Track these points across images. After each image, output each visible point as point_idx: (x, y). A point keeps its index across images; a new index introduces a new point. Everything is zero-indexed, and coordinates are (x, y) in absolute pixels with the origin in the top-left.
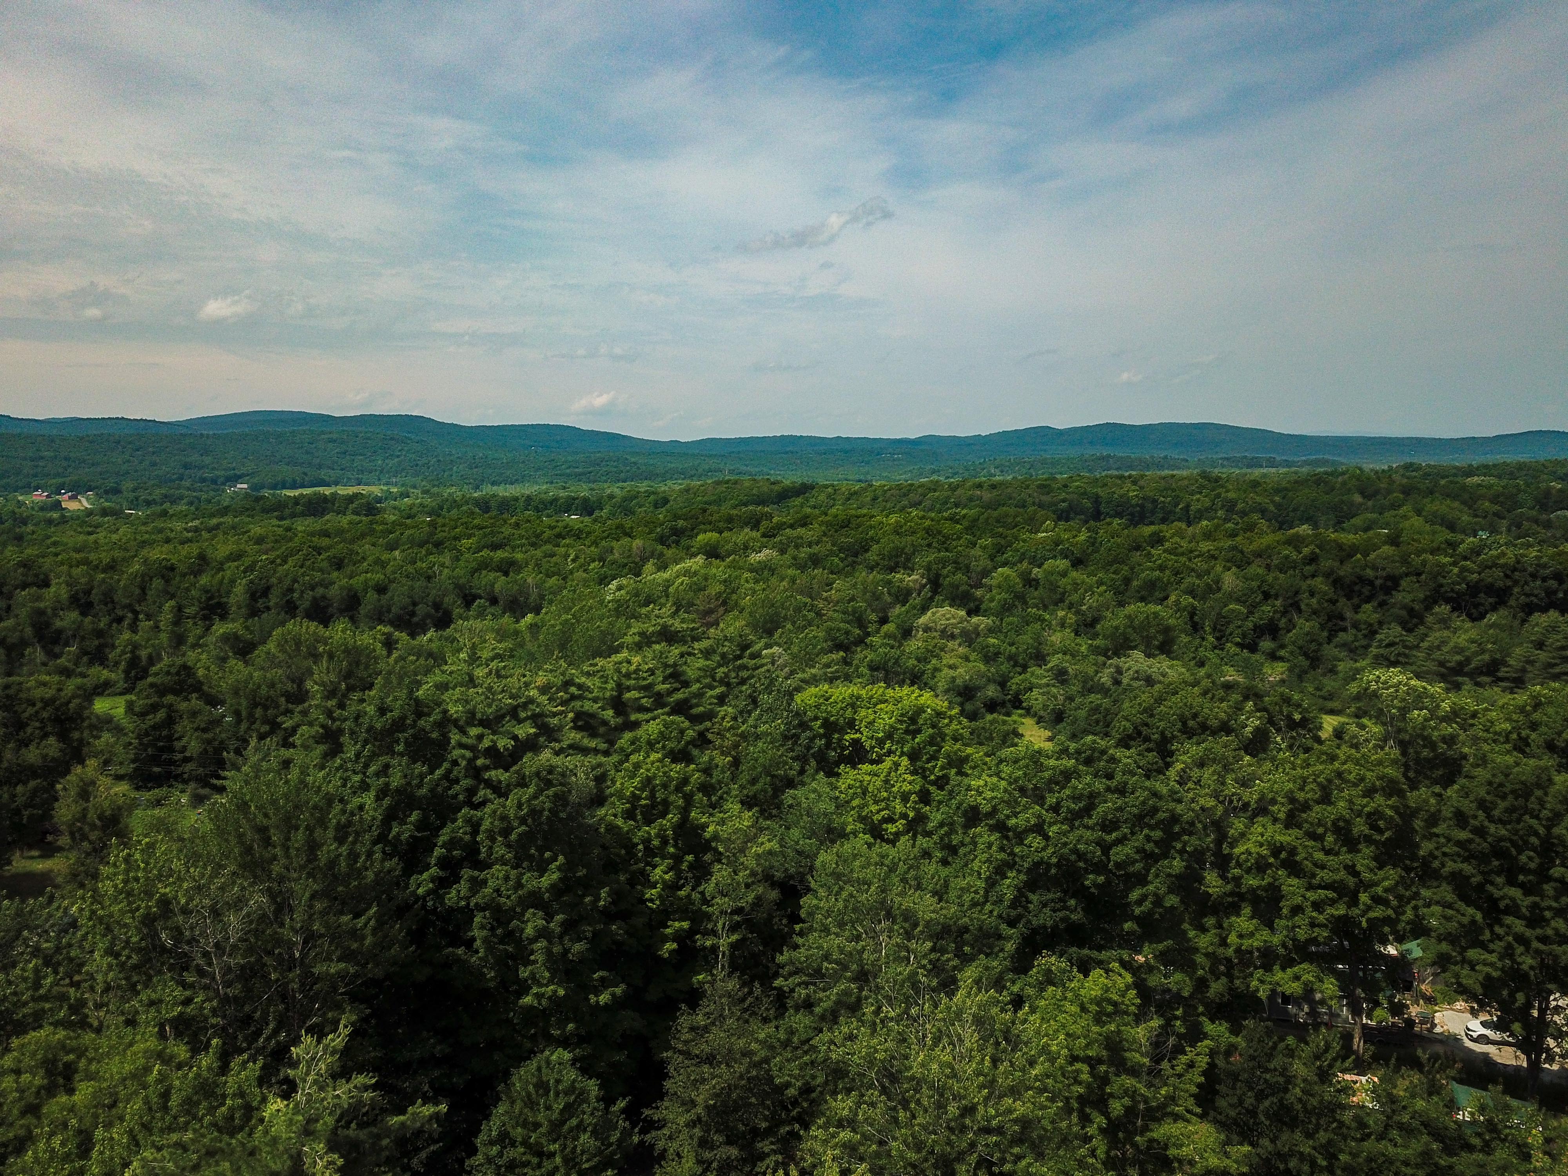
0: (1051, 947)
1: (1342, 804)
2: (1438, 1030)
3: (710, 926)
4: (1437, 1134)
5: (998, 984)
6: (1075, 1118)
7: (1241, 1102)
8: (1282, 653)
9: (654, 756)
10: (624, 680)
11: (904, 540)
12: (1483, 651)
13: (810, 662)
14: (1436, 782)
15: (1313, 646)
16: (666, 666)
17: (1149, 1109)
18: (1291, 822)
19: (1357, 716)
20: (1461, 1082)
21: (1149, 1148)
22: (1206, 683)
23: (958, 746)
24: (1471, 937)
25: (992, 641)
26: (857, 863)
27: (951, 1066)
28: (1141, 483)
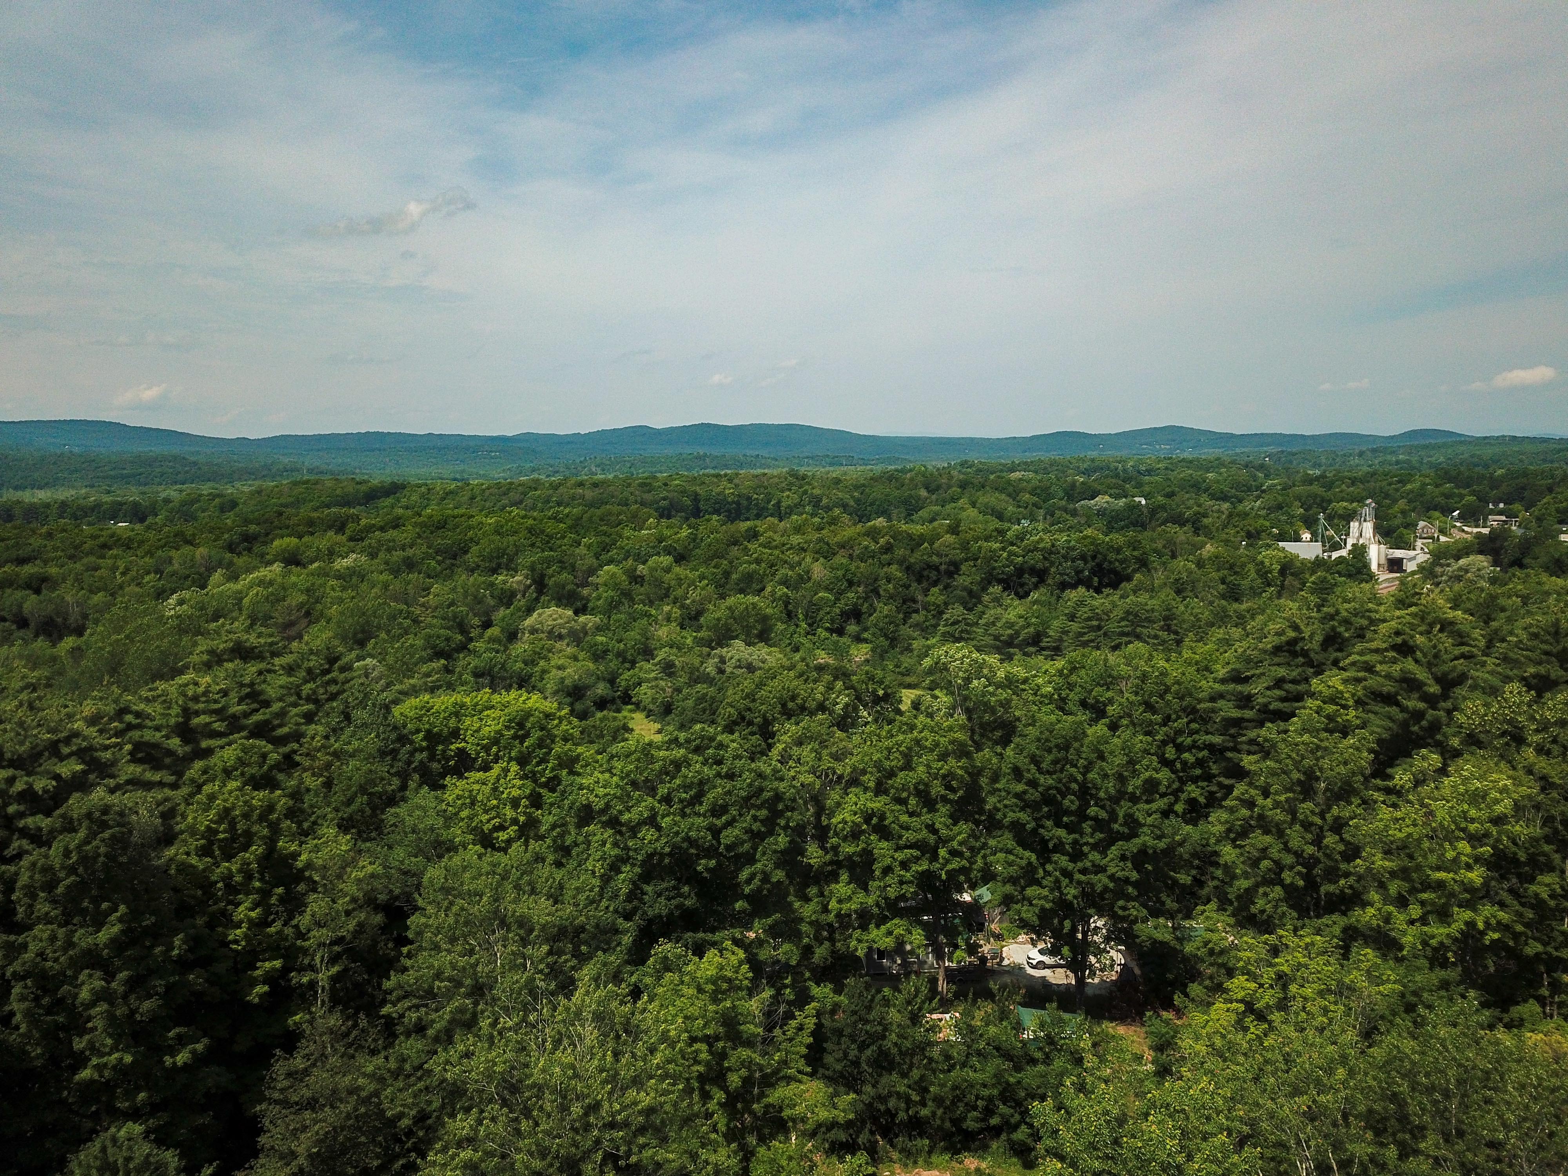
0: (667, 935)
1: (921, 768)
2: (1006, 962)
3: (306, 962)
4: (1007, 1056)
5: (617, 978)
6: (696, 1096)
7: (846, 1055)
8: (865, 635)
9: (233, 785)
10: (191, 704)
11: (505, 540)
12: (1029, 625)
13: (409, 672)
14: (996, 743)
15: (892, 628)
16: (242, 685)
17: (765, 1077)
18: (880, 790)
19: (931, 689)
20: (1025, 1005)
21: (765, 1113)
22: (801, 666)
23: (568, 746)
24: (1029, 876)
25: (600, 639)
26: (467, 875)
27: (573, 1067)
28: (736, 481)
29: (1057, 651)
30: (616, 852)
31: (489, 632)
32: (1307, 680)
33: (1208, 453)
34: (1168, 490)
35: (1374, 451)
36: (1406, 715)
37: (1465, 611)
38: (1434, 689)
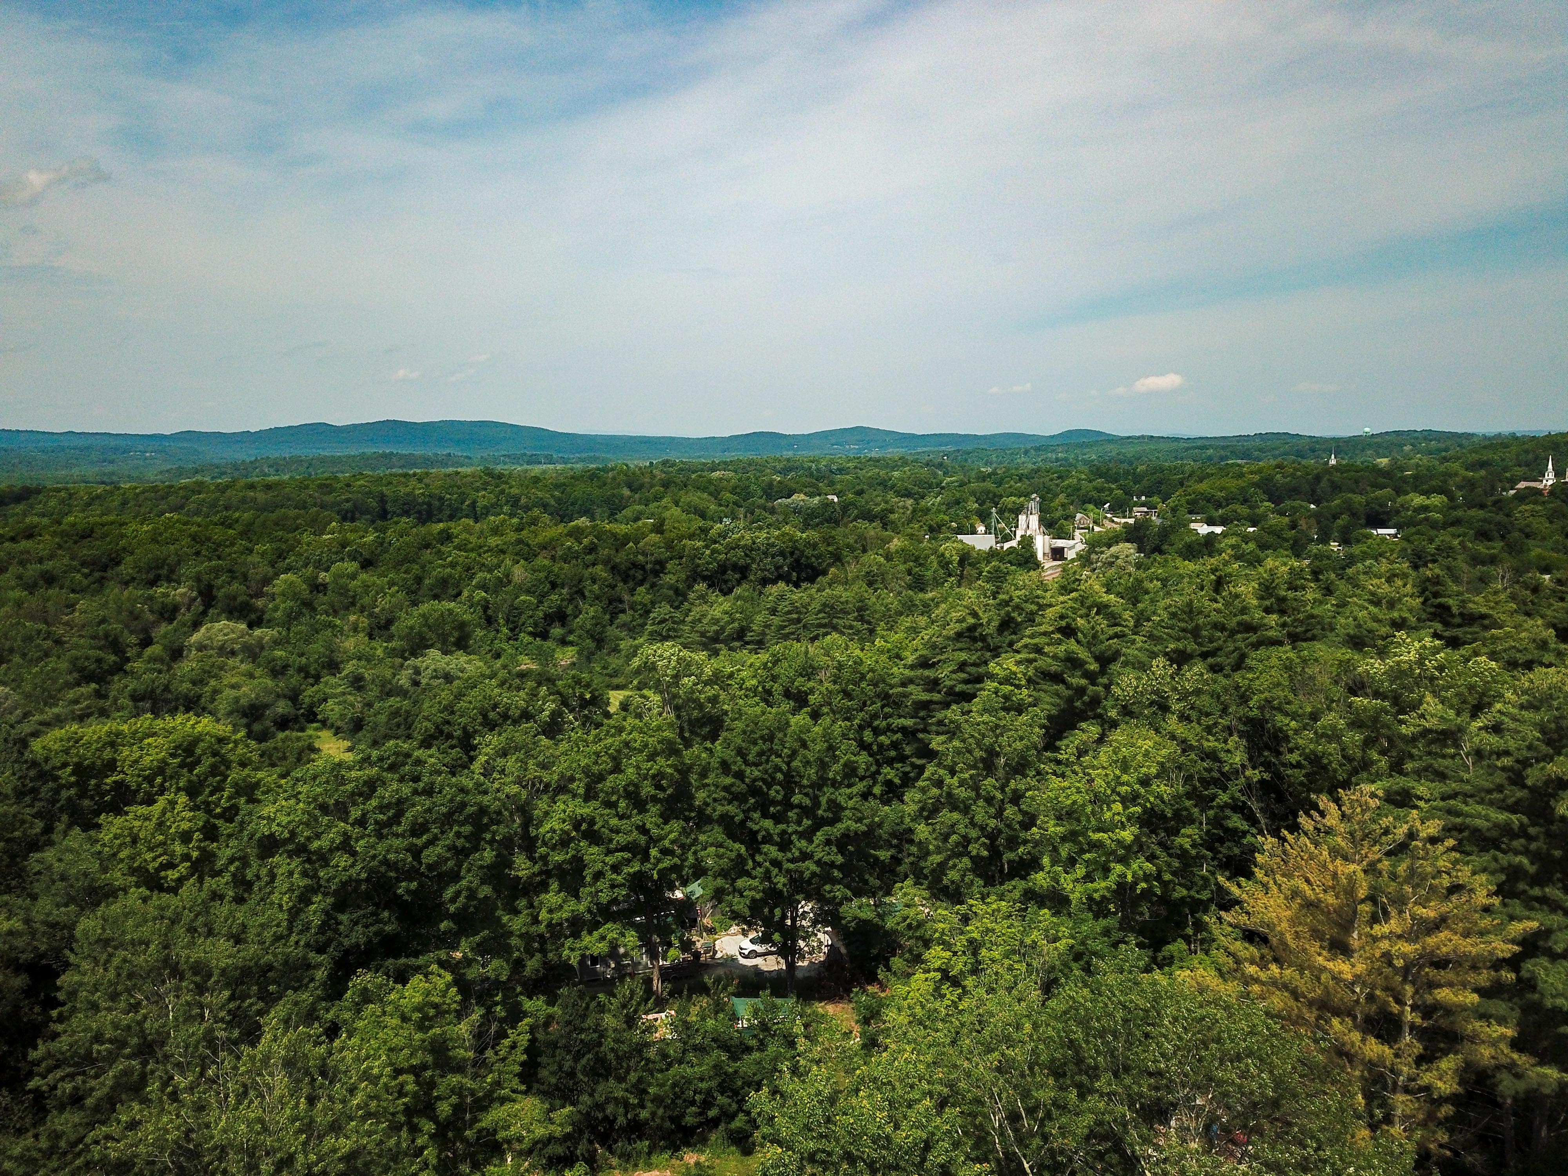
0: (365, 965)
1: (631, 770)
2: (719, 955)
4: (725, 1047)
5: (309, 1017)
6: (403, 1133)
7: (560, 1067)
8: (571, 638)
11: (164, 549)
12: (733, 621)
14: (705, 738)
15: (598, 629)
17: (477, 1101)
18: (589, 795)
19: (639, 689)
20: (738, 995)
21: (478, 1139)
22: (503, 674)
23: (246, 771)
24: (738, 868)
25: (279, 653)
26: (130, 922)
27: (260, 1121)
28: (426, 481)
29: (760, 644)
30: (306, 882)
31: (149, 651)
32: (986, 663)
33: (893, 452)
34: (858, 488)
35: (1038, 449)
36: (1070, 692)
37: (1119, 594)
38: (1094, 666)
